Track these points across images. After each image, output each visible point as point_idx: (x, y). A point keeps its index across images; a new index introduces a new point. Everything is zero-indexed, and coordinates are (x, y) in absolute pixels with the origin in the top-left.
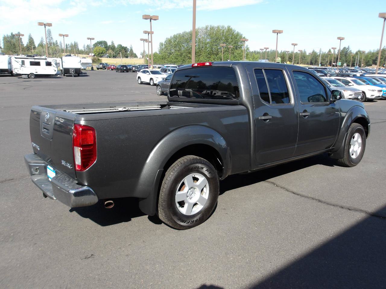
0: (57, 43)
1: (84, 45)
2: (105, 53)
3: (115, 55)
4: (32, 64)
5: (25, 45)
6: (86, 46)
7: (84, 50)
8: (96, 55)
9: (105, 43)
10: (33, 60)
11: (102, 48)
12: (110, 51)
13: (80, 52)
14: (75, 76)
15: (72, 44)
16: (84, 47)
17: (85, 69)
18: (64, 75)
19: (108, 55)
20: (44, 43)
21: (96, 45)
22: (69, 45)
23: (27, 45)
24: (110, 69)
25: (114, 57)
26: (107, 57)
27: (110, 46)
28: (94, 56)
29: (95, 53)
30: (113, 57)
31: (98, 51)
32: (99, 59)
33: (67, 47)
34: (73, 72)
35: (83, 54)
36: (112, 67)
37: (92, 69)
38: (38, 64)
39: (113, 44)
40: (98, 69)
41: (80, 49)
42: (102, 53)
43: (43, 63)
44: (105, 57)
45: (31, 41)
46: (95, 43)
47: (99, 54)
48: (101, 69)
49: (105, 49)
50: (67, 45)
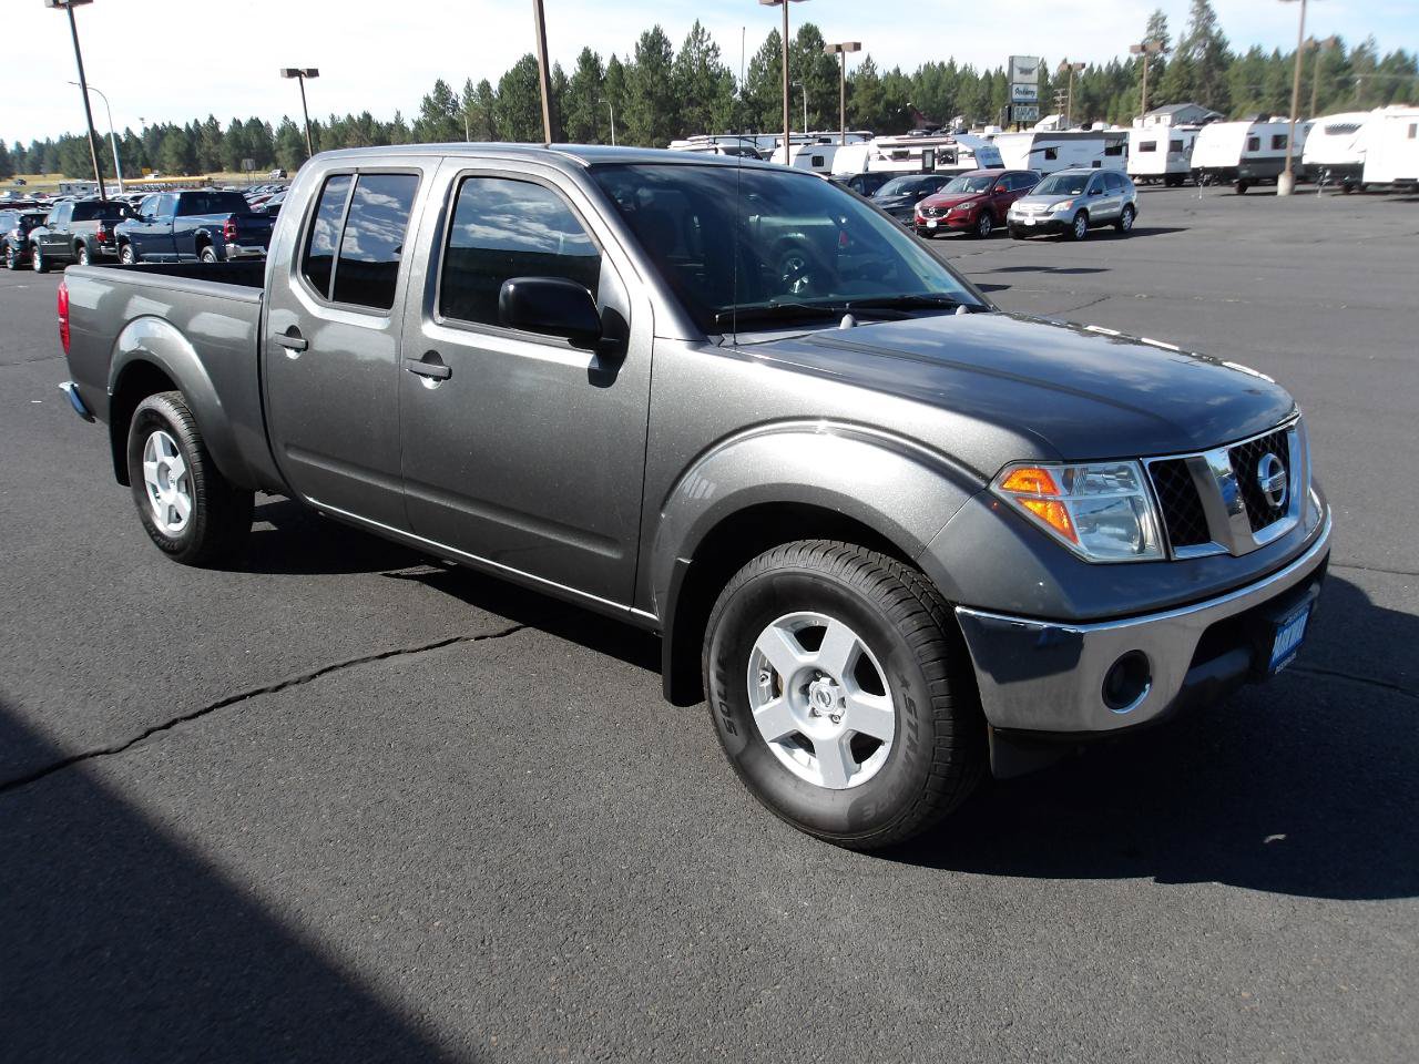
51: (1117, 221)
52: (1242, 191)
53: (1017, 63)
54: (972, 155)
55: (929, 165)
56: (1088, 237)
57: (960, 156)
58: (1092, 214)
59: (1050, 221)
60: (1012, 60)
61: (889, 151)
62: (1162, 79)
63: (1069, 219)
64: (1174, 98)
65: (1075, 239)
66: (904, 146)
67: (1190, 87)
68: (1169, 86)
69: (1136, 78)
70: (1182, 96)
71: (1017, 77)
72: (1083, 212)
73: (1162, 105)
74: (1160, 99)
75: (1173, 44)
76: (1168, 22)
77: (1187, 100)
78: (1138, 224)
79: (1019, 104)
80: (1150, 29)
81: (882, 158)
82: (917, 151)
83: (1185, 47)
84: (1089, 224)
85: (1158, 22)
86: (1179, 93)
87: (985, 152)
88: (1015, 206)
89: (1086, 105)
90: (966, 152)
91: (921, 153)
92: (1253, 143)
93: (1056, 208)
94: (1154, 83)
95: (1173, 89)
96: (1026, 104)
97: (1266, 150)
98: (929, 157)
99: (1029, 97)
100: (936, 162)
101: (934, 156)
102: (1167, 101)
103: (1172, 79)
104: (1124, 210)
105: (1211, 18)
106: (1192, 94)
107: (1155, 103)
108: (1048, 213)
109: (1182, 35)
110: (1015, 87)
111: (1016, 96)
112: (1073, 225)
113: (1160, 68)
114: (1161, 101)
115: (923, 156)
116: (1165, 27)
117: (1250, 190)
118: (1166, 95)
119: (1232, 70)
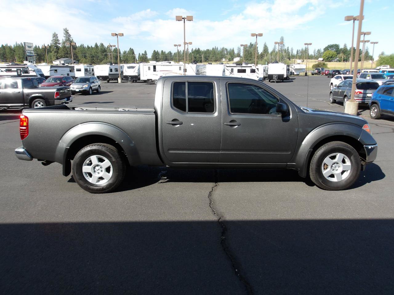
0: (288, 50)
1: (315, 50)
2: (336, 57)
3: (345, 59)
4: (239, 71)
5: (260, 53)
6: (316, 51)
7: (315, 54)
8: (325, 59)
9: (337, 46)
10: (240, 68)
11: (332, 52)
12: (341, 55)
13: (310, 57)
14: (277, 82)
15: (302, 50)
16: (314, 52)
17: (299, 75)
18: (269, 81)
19: (338, 58)
20: (276, 50)
21: (326, 49)
22: (300, 50)
23: (261, 53)
24: (324, 75)
25: (346, 60)
26: (337, 61)
27: (341, 49)
28: (323, 60)
29: (324, 57)
30: (343, 61)
31: (327, 55)
32: (324, 64)
33: (297, 53)
34: (276, 78)
35: (312, 59)
36: (327, 72)
37: (306, 74)
38: (244, 71)
39: (346, 47)
40: (313, 74)
41: (310, 54)
42: (331, 57)
43: (248, 70)
44: (334, 61)
45: (266, 49)
46: (326, 47)
47: (328, 59)
48: (316, 74)
49: (335, 53)
50: (298, 51)
51: (97, 90)
52: (108, 82)
53: (26, 44)
54: (34, 71)
55: (19, 73)
56: (93, 94)
57: (30, 71)
58: (93, 88)
59: (83, 90)
60: (25, 43)
61: (5, 69)
62: (59, 51)
63: (88, 89)
64: (63, 57)
65: (90, 94)
66: (10, 68)
67: (67, 54)
68: (61, 53)
69: (51, 51)
70: (65, 56)
71: (27, 48)
72: (91, 87)
73: (60, 58)
74: (59, 56)
75: (61, 42)
76: (58, 36)
77: (67, 57)
78: (101, 90)
79: (29, 56)
80: (53, 37)
81: (2, 71)
82: (15, 69)
83: (64, 43)
84: (93, 91)
85: (55, 36)
86: (64, 55)
87: (37, 70)
88: (71, 86)
89: (38, 57)
90: (32, 70)
91: (16, 70)
92: (111, 70)
93: (84, 86)
94: (57, 52)
95: (63, 54)
96: (31, 56)
97: (114, 72)
98: (19, 71)
99: (32, 54)
100: (22, 73)
101: (21, 71)
102: (61, 57)
103: (62, 51)
104: (98, 87)
105: (70, 36)
106: (68, 55)
107: (58, 57)
108: (82, 88)
109: (63, 40)
110: (27, 51)
111: (28, 54)
112: (89, 91)
113: (58, 48)
114: (60, 57)
115: (17, 71)
116: (57, 37)
117: (110, 81)
118: (61, 56)
119: (77, 50)
